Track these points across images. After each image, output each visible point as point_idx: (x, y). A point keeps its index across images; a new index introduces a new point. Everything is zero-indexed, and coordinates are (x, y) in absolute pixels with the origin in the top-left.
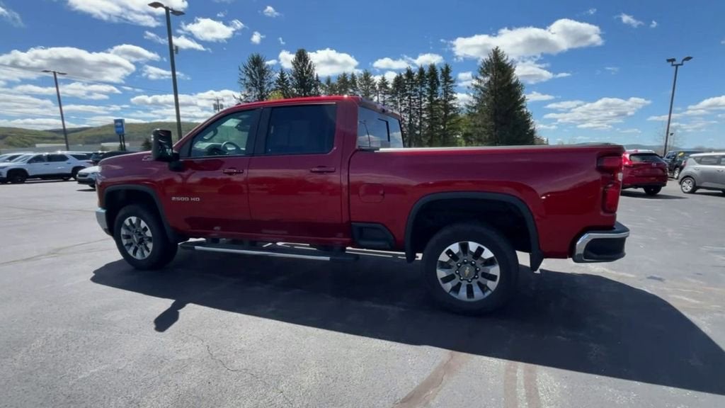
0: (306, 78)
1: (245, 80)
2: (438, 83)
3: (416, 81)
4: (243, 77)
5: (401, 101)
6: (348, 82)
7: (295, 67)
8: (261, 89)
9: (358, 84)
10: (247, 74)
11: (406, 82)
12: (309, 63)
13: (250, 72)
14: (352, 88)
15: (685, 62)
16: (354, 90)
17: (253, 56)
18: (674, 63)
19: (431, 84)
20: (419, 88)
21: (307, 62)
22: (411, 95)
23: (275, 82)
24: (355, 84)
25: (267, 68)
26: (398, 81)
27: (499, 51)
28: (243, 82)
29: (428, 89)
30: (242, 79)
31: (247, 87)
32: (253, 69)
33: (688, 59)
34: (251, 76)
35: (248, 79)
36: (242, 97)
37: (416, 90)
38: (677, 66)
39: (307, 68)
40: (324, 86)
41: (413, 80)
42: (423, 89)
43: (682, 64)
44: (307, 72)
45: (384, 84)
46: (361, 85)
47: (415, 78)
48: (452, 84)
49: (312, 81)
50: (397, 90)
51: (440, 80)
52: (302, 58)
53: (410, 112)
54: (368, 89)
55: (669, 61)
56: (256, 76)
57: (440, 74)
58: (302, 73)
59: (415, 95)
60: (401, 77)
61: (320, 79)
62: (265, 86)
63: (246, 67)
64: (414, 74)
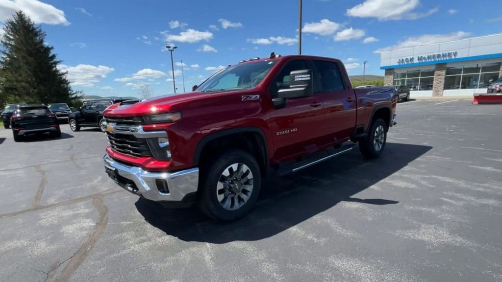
15: (174, 49)
18: (170, 49)
38: (171, 51)
43: (173, 50)
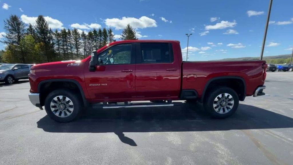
0: (44, 29)
1: (8, 27)
2: (107, 36)
3: (98, 34)
4: (7, 26)
5: (92, 42)
6: (67, 33)
7: (38, 23)
8: (19, 33)
9: (71, 34)
10: (10, 25)
11: (94, 34)
12: (45, 22)
13: (11, 24)
14: (69, 35)
16: (70, 36)
17: (12, 16)
18: (188, 35)
19: (105, 36)
20: (99, 38)
21: (44, 21)
22: (96, 40)
23: (27, 30)
24: (70, 34)
25: (21, 22)
26: (90, 34)
27: (130, 26)
28: (7, 28)
29: (103, 38)
30: (6, 27)
31: (10, 31)
32: (13, 22)
33: (191, 34)
34: (12, 26)
35: (10, 27)
36: (8, 36)
37: (98, 38)
39: (45, 24)
40: (54, 34)
41: (97, 34)
42: (101, 38)
43: (190, 36)
44: (45, 26)
45: (83, 35)
46: (73, 35)
47: (97, 33)
48: (113, 37)
49: (47, 31)
50: (90, 37)
51: (108, 35)
52: (41, 20)
53: (96, 47)
54: (76, 36)
55: (186, 34)
56: (15, 25)
57: (108, 32)
58: (42, 27)
59: (98, 40)
60: (91, 32)
61: (52, 30)
62: (21, 31)
63: (8, 21)
64: (97, 31)
